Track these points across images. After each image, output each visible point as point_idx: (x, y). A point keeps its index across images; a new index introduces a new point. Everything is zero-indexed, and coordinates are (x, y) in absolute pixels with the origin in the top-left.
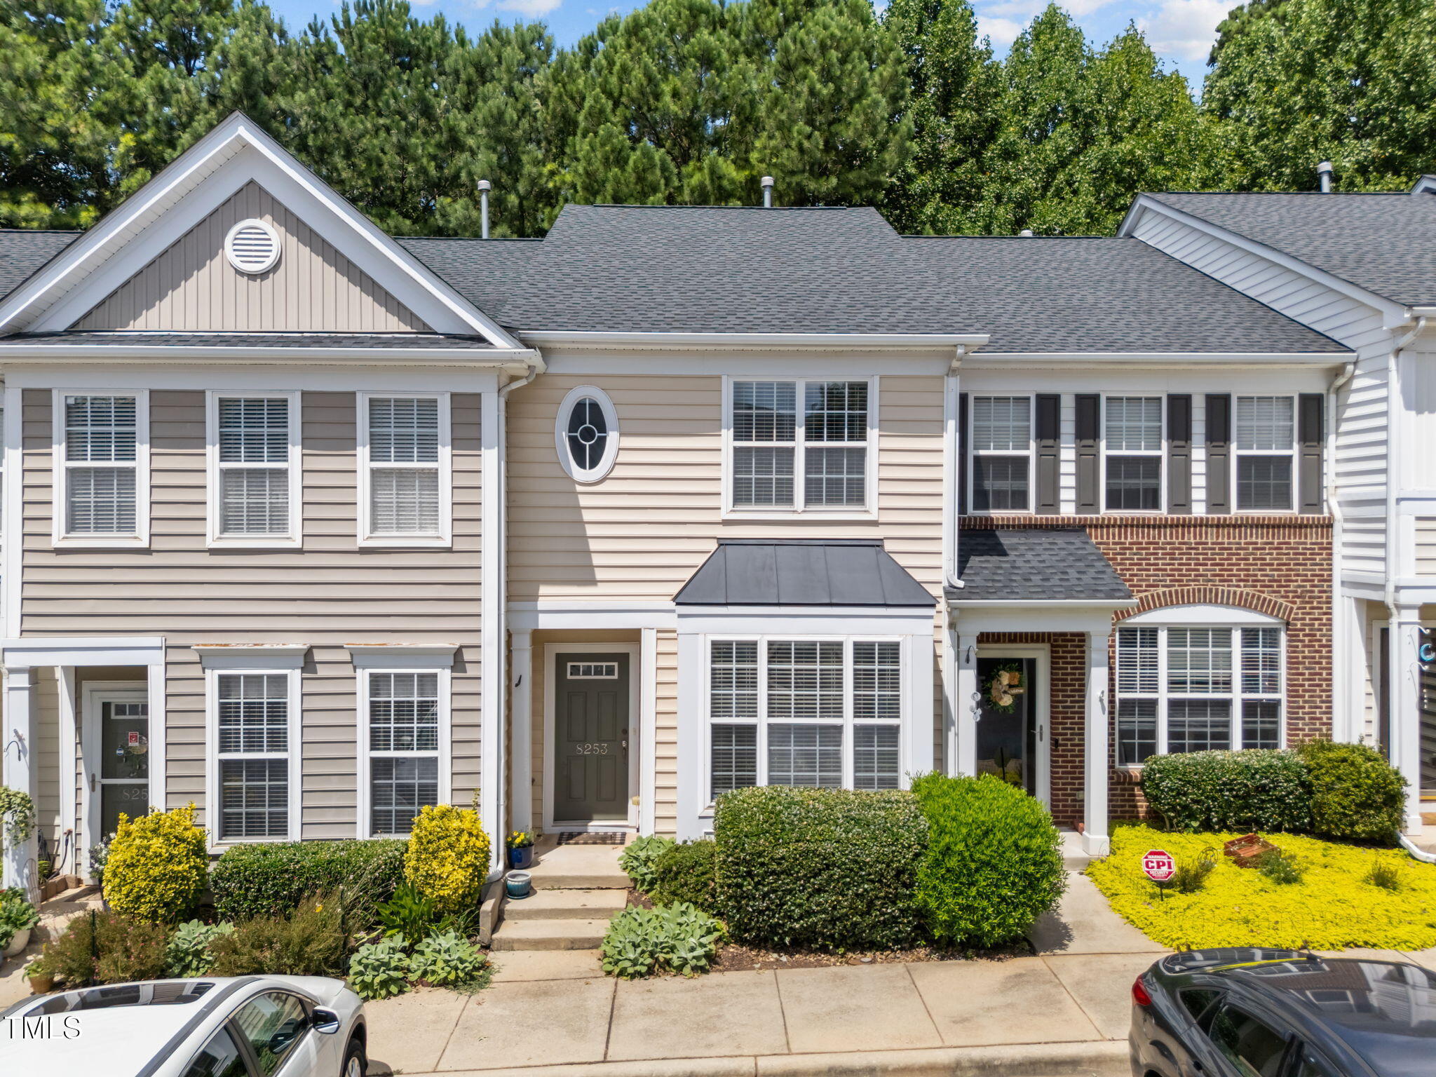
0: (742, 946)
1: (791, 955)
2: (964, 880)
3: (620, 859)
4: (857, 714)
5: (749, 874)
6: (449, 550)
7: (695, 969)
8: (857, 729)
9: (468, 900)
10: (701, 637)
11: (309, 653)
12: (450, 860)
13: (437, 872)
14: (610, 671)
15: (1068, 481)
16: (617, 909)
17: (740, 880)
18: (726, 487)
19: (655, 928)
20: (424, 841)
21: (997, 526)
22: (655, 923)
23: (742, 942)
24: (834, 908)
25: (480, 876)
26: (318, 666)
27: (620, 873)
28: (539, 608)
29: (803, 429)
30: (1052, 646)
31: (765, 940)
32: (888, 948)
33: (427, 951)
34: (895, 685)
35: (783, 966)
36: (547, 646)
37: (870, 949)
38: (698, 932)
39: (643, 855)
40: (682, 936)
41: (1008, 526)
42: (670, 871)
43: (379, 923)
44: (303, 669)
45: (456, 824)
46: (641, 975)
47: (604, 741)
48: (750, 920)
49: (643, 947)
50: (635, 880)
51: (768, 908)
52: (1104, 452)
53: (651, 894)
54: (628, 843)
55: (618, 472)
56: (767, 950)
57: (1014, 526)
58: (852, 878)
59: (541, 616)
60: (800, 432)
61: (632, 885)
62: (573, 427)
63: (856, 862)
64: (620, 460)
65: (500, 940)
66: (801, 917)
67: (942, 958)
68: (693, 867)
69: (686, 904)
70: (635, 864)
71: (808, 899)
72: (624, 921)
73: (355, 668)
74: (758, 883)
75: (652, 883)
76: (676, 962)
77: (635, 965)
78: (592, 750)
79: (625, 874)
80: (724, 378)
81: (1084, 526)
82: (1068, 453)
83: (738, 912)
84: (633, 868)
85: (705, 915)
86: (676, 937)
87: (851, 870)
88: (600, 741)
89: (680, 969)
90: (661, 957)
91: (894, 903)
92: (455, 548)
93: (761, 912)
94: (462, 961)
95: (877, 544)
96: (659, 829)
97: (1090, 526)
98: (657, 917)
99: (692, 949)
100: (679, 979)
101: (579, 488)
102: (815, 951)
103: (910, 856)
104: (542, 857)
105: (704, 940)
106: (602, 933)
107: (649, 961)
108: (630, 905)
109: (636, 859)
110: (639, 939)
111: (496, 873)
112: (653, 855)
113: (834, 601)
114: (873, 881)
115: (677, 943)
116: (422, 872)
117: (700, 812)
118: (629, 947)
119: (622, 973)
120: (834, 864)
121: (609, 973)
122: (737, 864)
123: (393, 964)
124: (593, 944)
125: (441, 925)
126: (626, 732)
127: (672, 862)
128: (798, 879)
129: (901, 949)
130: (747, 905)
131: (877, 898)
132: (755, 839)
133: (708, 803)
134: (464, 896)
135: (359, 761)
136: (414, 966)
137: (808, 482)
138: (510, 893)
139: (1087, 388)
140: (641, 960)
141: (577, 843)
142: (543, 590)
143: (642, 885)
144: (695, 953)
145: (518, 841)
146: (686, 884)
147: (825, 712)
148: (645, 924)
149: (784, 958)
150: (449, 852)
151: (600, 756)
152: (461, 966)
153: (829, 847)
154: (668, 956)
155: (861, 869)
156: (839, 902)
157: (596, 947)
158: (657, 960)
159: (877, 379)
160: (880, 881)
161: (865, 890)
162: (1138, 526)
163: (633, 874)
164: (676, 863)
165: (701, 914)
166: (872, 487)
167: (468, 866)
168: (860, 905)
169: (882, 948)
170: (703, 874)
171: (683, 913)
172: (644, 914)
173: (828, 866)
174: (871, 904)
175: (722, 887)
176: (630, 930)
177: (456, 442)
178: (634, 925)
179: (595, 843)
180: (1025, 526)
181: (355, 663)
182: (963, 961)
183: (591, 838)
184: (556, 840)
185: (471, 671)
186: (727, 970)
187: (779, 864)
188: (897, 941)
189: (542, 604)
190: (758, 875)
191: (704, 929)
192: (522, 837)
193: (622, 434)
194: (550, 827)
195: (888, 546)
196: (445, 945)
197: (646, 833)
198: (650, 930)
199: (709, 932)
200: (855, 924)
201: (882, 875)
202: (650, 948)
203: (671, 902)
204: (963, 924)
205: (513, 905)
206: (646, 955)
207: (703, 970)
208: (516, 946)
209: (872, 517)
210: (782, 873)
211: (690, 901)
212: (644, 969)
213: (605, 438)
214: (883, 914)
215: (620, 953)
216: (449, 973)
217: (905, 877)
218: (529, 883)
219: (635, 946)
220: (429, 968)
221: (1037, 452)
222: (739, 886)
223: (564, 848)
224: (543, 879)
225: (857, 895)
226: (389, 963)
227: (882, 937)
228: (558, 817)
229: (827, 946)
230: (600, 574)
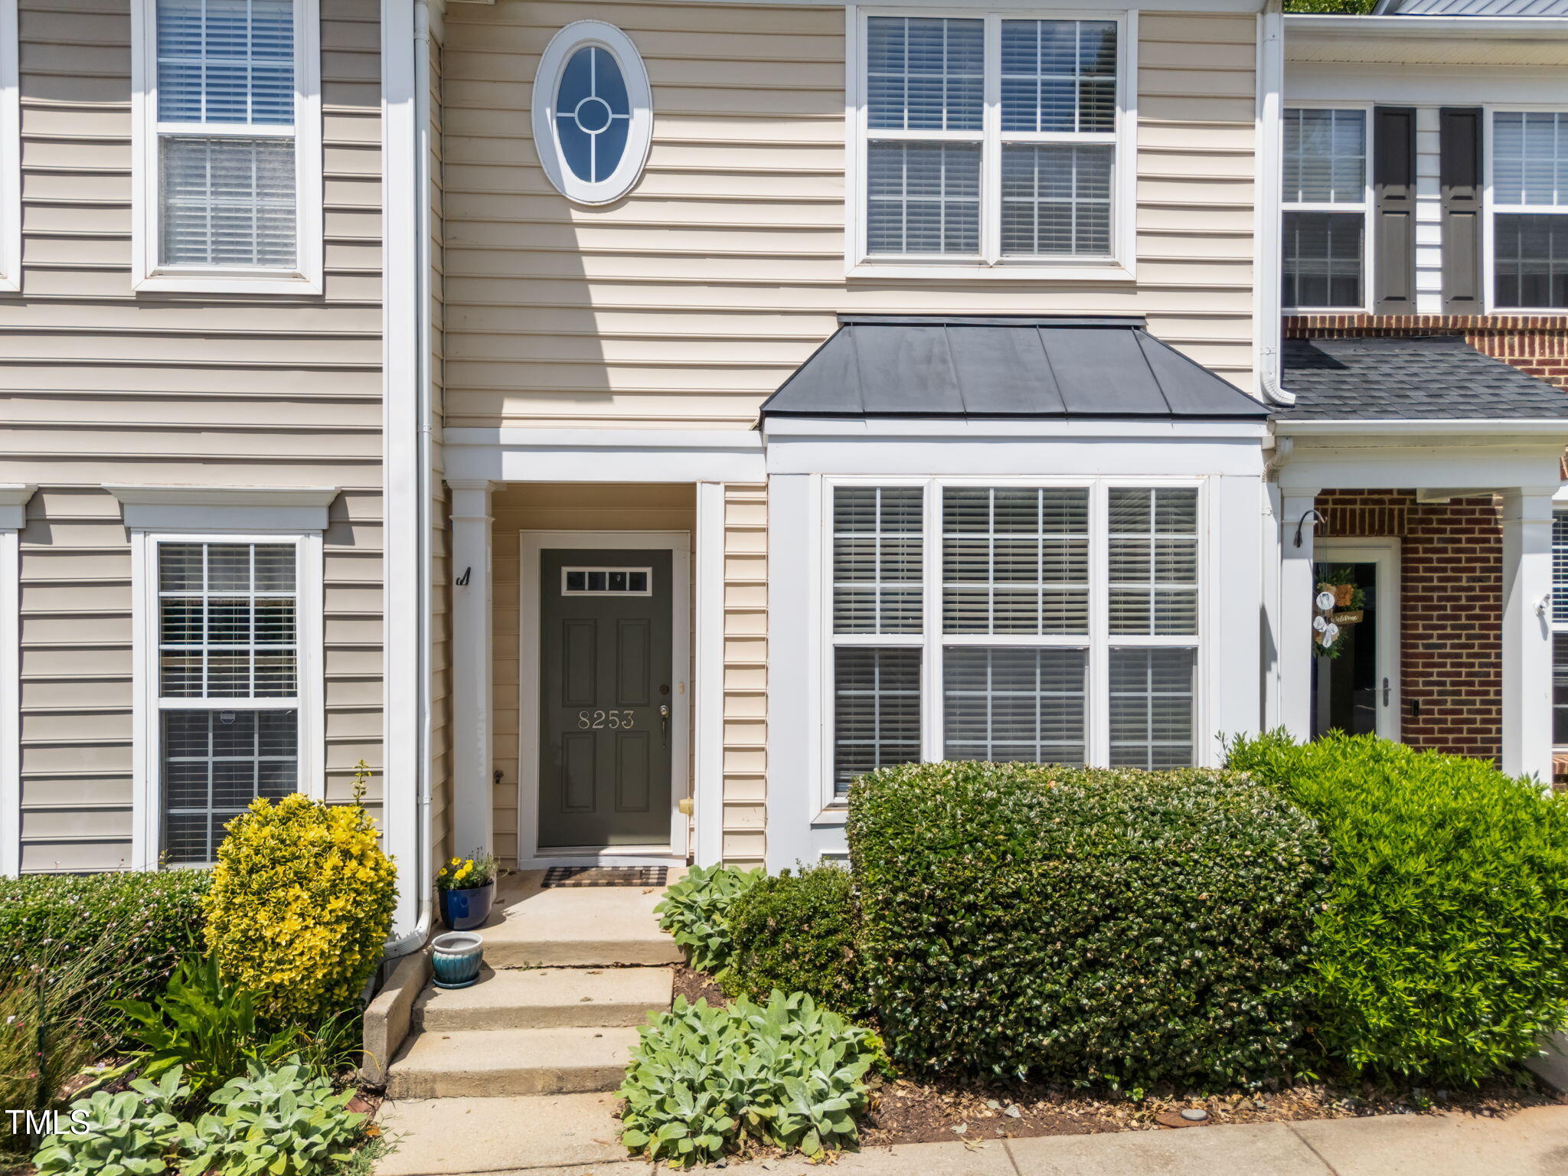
0: (921, 1083)
1: (1028, 1104)
2: (1425, 937)
3: (657, 910)
4: (1115, 625)
5: (942, 929)
6: (316, 302)
7: (828, 1140)
8: (1116, 656)
9: (342, 992)
10: (815, 479)
11: (34, 500)
12: (296, 907)
13: (268, 934)
14: (638, 582)
15: (1429, 258)
16: (652, 1007)
17: (921, 943)
18: (855, 217)
19: (735, 1048)
20: (243, 868)
21: (1312, 331)
22: (734, 1036)
23: (920, 1074)
24: (1127, 1001)
25: (365, 942)
26: (54, 529)
27: (655, 934)
28: (503, 441)
29: (998, 107)
30: (1405, 540)
31: (972, 1070)
32: (1236, 1086)
33: (233, 1106)
34: (1188, 573)
35: (1016, 1129)
36: (524, 535)
37: (1197, 1089)
38: (832, 1057)
39: (702, 899)
40: (796, 1065)
41: (1331, 332)
42: (763, 927)
43: (133, 1045)
44: (20, 531)
45: (316, 832)
46: (709, 1156)
47: (629, 706)
48: (943, 1028)
49: (712, 1092)
50: (687, 948)
51: (982, 1004)
52: (1490, 206)
53: (720, 975)
54: (672, 880)
55: (652, 186)
56: (976, 1092)
57: (1340, 332)
58: (1168, 937)
59: (507, 457)
60: (992, 114)
61: (682, 958)
62: (564, 102)
63: (1176, 900)
64: (653, 163)
65: (406, 1077)
66: (1054, 1023)
67: (1360, 1110)
68: (809, 919)
69: (797, 996)
70: (689, 916)
71: (1070, 983)
72: (669, 1032)
73: (128, 532)
74: (963, 949)
75: (722, 953)
76: (787, 1127)
77: (694, 1133)
78: (606, 722)
79: (669, 937)
80: (850, 10)
81: (1461, 333)
82: (1429, 210)
83: (916, 1011)
84: (684, 926)
85: (838, 1018)
86: (783, 1068)
87: (1167, 919)
88: (619, 706)
89: (795, 1140)
90: (754, 1113)
91: (1256, 991)
92: (330, 297)
93: (967, 1012)
94: (304, 1130)
95: (1133, 325)
96: (731, 853)
97: (1472, 332)
98: (738, 1022)
99: (821, 1096)
100: (794, 1163)
101: (577, 216)
102: (1080, 1095)
103: (1293, 887)
104: (511, 909)
105: (846, 1074)
106: (623, 1059)
107: (727, 1124)
108: (681, 999)
109: (690, 907)
110: (704, 1073)
111: (412, 938)
112: (723, 899)
113: (1072, 409)
114: (1212, 944)
115: (786, 1082)
116: (235, 933)
117: (814, 815)
118: (681, 1092)
119: (665, 1152)
120: (1129, 907)
121: (637, 1151)
122: (916, 908)
123: (141, 1140)
124: (605, 1081)
125: (272, 1048)
126: (667, 690)
127: (763, 909)
128: (1049, 939)
129: (1263, 1090)
130: (936, 996)
131: (1220, 978)
132: (953, 853)
133: (829, 797)
134: (330, 985)
135: (137, 717)
136: (195, 1143)
137: (1007, 210)
138: (439, 976)
139: (1462, 98)
140: (709, 1122)
141: (577, 885)
142: (510, 407)
143: (702, 957)
144: (828, 1105)
145: (460, 875)
146: (795, 954)
147: (1052, 625)
148: (714, 1039)
149: (1014, 1111)
150: (296, 890)
151: (620, 731)
152: (300, 1143)
153: (1117, 868)
154: (768, 1112)
155: (1188, 917)
156: (1138, 988)
157: (613, 1087)
158: (743, 1120)
159: (1133, 17)
160: (1227, 943)
161: (1197, 962)
162: (1551, 333)
163: (684, 937)
164: (774, 912)
165: (828, 1015)
166: (1125, 220)
167: (338, 920)
168: (1185, 995)
169: (1224, 1086)
170: (830, 932)
171: (793, 1015)
172: (710, 1018)
173: (1112, 914)
174: (1204, 993)
175: (879, 957)
176: (684, 1053)
177: (328, 87)
178: (691, 1041)
179: (610, 884)
180: (1359, 331)
181: (128, 522)
182: (1410, 1116)
183: (603, 876)
184: (540, 880)
185: (363, 541)
186: (897, 1140)
187: (1007, 907)
188: (1254, 1073)
189: (508, 433)
190: (961, 931)
191: (842, 1047)
192: (468, 867)
193: (658, 116)
194: (529, 855)
195: (1155, 328)
196: (269, 1096)
197: (707, 861)
198: (726, 1052)
199: (850, 1056)
200: (1170, 1037)
201: (1233, 929)
202: (728, 1095)
203: (767, 991)
204: (1422, 1036)
205: (444, 1000)
206: (720, 1110)
207: (847, 1143)
208: (440, 1088)
209: (1128, 272)
210: (1015, 927)
211: (804, 988)
212: (715, 1143)
213: (625, 124)
214: (1231, 1014)
215: (661, 1106)
216: (273, 1159)
217: (1281, 934)
218: (478, 956)
219: (695, 1088)
220: (229, 1148)
221: (1377, 206)
222: (920, 955)
223: (553, 894)
224: (507, 948)
225: (1177, 973)
226: (130, 1138)
227: (1226, 1064)
228: (546, 841)
229: (1106, 1084)
230: (617, 380)
